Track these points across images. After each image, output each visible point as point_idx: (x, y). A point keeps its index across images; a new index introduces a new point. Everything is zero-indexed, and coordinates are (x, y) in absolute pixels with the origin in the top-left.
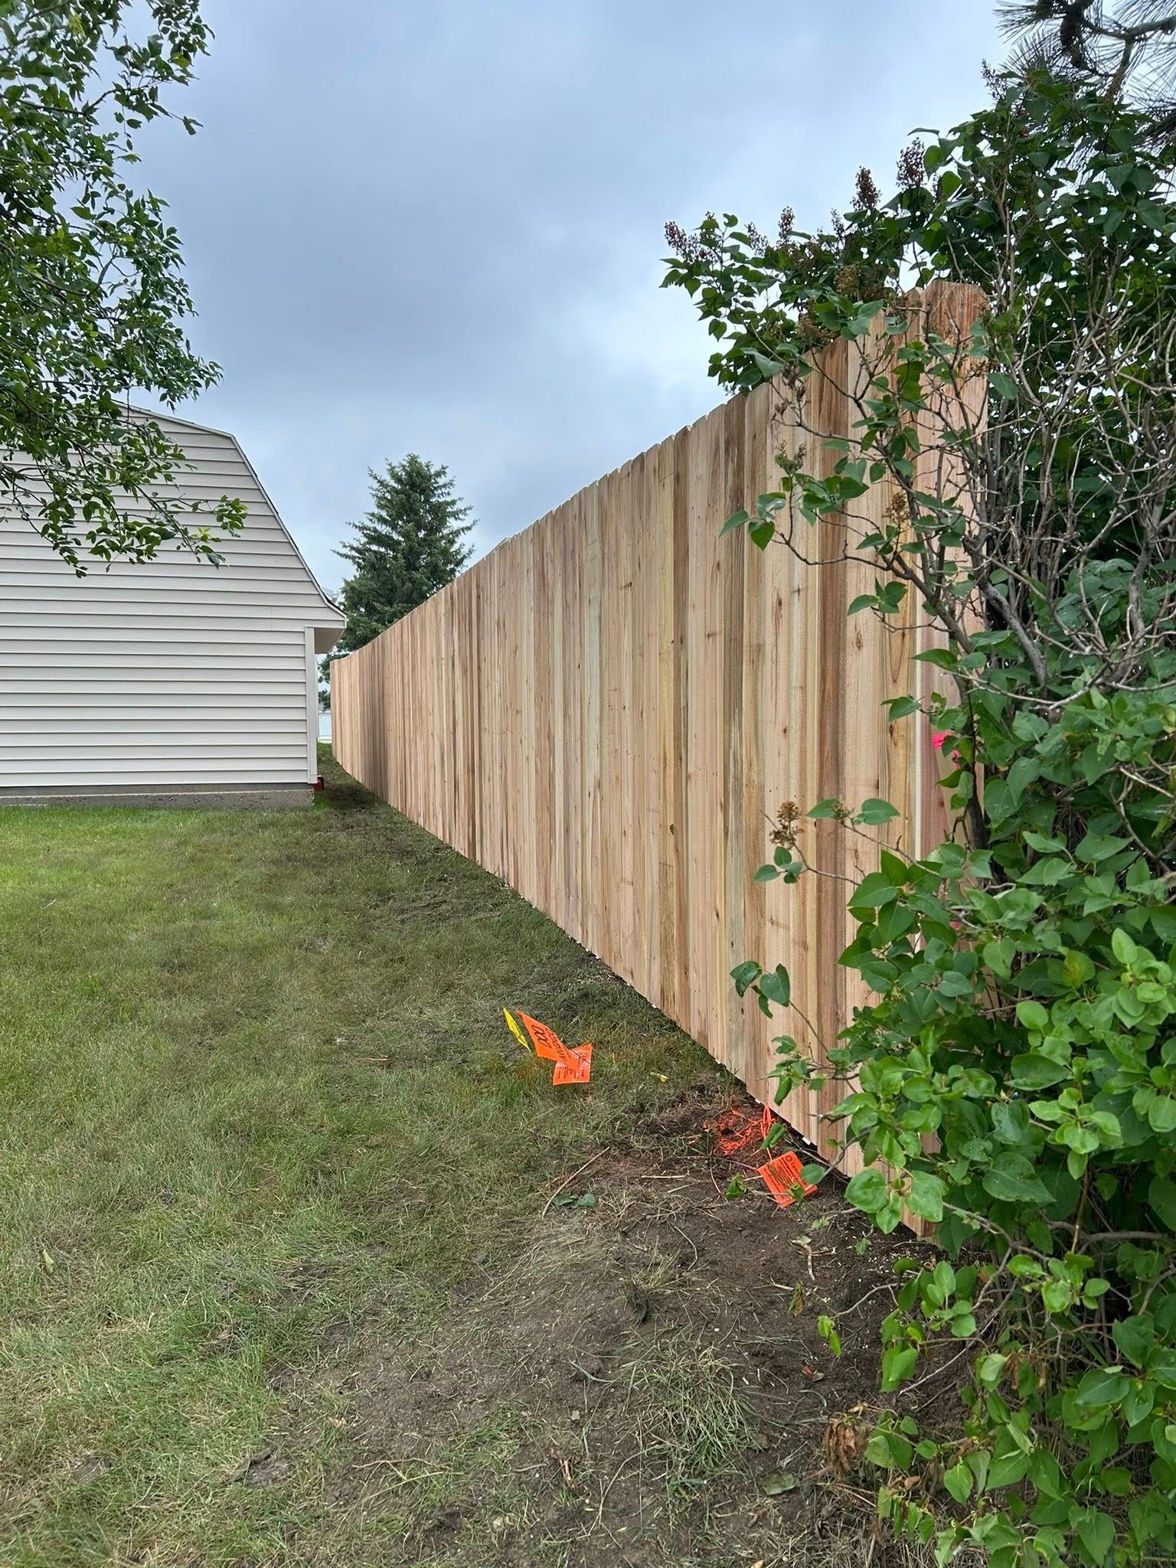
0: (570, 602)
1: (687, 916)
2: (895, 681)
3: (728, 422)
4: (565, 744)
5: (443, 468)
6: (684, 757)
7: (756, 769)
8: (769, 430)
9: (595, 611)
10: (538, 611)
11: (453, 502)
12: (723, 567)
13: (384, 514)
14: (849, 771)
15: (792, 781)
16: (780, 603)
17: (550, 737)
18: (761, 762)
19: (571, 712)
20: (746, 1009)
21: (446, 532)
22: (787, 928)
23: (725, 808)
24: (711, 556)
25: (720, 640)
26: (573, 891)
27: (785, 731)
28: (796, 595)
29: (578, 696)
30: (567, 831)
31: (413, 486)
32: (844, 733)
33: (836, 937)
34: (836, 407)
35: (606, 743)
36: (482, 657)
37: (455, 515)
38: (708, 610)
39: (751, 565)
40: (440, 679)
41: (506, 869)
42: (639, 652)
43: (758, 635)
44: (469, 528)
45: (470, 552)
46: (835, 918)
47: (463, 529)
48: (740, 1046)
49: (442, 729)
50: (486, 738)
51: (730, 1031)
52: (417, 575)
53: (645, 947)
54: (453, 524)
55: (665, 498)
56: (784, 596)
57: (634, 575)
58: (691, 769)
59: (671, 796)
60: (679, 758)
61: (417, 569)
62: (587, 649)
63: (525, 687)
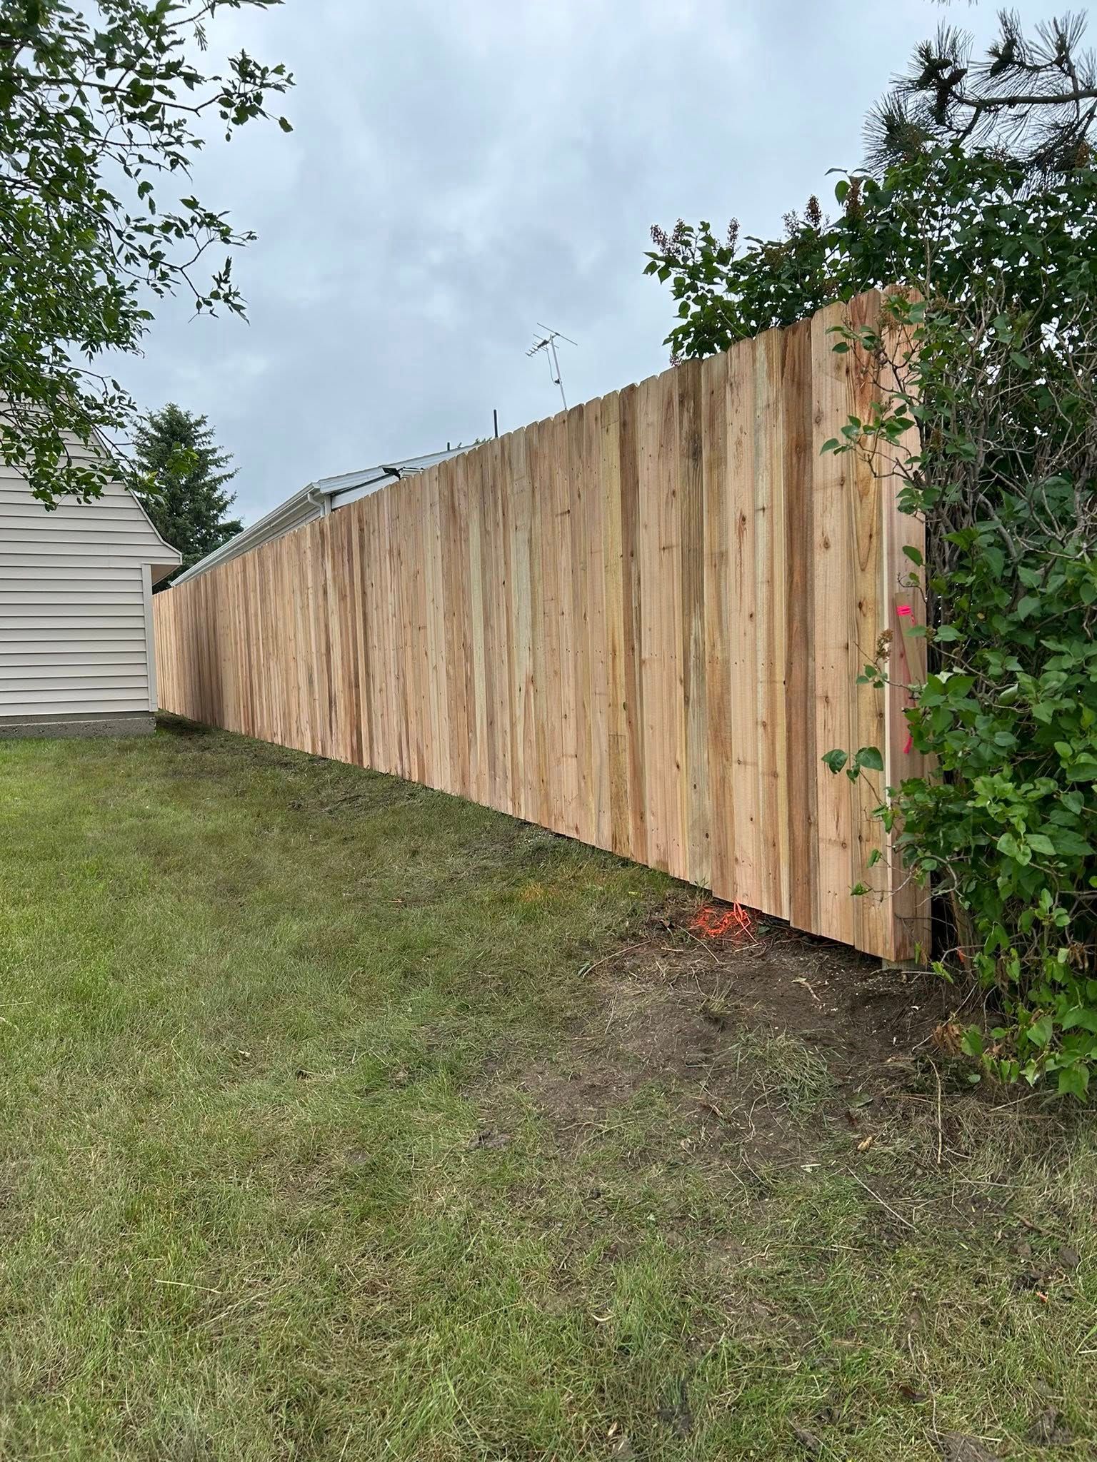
0: (491, 528)
1: (642, 773)
2: (863, 570)
3: (682, 380)
4: (487, 650)
5: (203, 417)
6: (636, 647)
7: (719, 647)
8: (728, 388)
9: (523, 535)
10: (448, 538)
11: (214, 451)
12: (679, 494)
13: (145, 461)
14: (818, 638)
15: (759, 653)
16: (744, 519)
17: (466, 647)
18: (726, 643)
19: (494, 622)
20: (711, 834)
21: (207, 479)
22: (755, 764)
23: (685, 682)
24: (666, 485)
25: (676, 554)
26: (499, 772)
27: (751, 616)
28: (761, 512)
29: (503, 608)
30: (491, 723)
31: (173, 434)
32: (813, 612)
33: (807, 763)
34: (800, 372)
35: (540, 644)
36: (368, 583)
37: (216, 463)
38: (663, 529)
39: (710, 490)
40: (305, 607)
41: (406, 767)
42: (580, 568)
43: (720, 545)
44: (231, 476)
45: (233, 498)
46: (806, 749)
47: (225, 477)
48: (705, 864)
49: (309, 652)
50: (376, 656)
51: (693, 854)
52: (180, 521)
53: (593, 806)
54: (214, 472)
55: (611, 441)
56: (747, 513)
57: (573, 503)
58: (645, 655)
59: (622, 679)
60: (630, 649)
61: (179, 515)
62: (513, 566)
63: (430, 607)
